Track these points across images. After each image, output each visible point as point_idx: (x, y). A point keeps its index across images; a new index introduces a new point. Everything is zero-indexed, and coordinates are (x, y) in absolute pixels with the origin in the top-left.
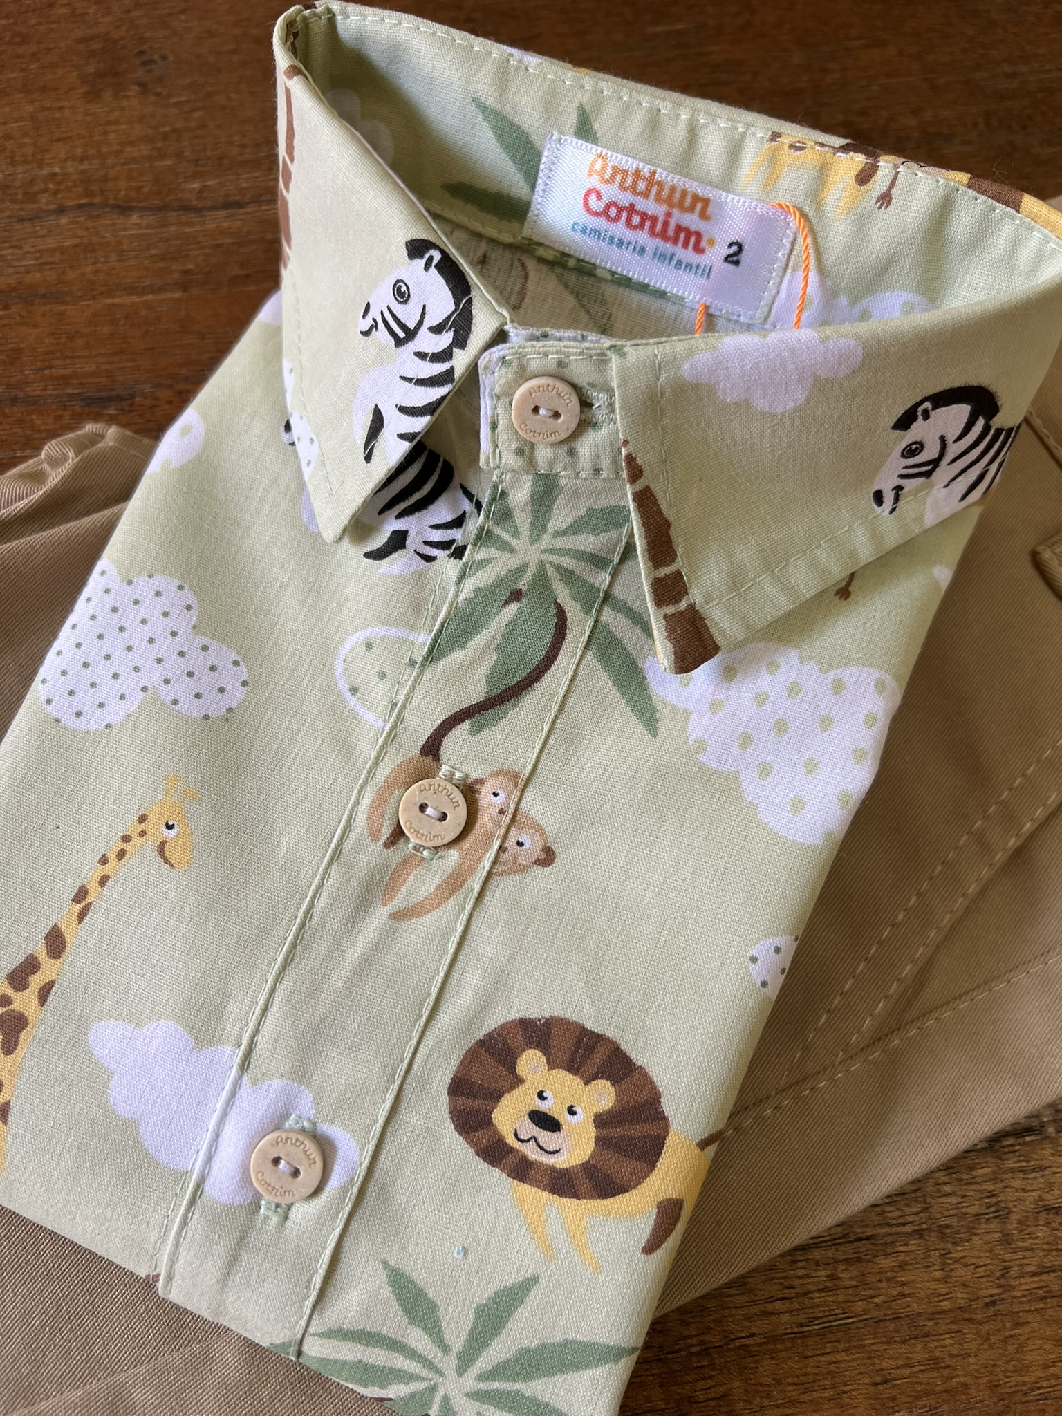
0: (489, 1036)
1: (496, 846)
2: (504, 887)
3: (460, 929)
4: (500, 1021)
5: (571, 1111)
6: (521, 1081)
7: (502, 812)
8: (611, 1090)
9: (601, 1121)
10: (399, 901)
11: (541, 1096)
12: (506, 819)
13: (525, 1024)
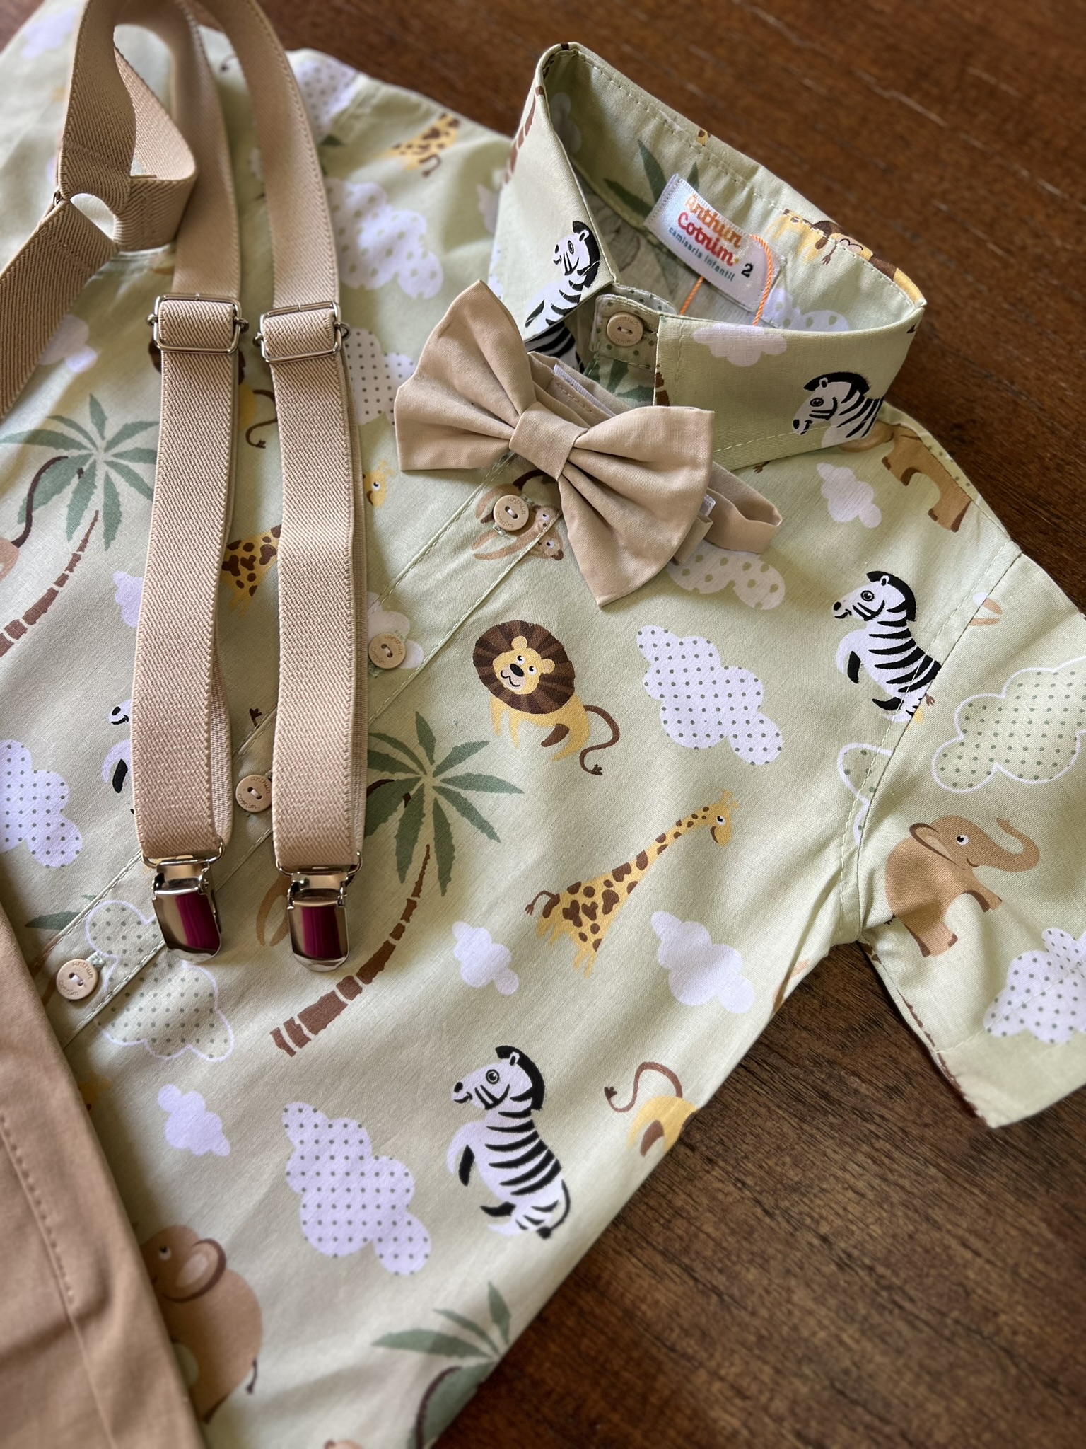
0: (504, 624)
1: (537, 540)
2: (535, 562)
3: (506, 572)
4: (511, 619)
5: (531, 669)
6: (512, 649)
7: (545, 525)
8: (554, 665)
9: (543, 677)
10: (481, 549)
11: (519, 658)
12: (545, 530)
13: (523, 624)
